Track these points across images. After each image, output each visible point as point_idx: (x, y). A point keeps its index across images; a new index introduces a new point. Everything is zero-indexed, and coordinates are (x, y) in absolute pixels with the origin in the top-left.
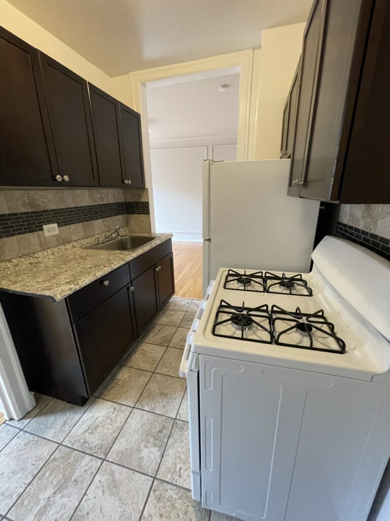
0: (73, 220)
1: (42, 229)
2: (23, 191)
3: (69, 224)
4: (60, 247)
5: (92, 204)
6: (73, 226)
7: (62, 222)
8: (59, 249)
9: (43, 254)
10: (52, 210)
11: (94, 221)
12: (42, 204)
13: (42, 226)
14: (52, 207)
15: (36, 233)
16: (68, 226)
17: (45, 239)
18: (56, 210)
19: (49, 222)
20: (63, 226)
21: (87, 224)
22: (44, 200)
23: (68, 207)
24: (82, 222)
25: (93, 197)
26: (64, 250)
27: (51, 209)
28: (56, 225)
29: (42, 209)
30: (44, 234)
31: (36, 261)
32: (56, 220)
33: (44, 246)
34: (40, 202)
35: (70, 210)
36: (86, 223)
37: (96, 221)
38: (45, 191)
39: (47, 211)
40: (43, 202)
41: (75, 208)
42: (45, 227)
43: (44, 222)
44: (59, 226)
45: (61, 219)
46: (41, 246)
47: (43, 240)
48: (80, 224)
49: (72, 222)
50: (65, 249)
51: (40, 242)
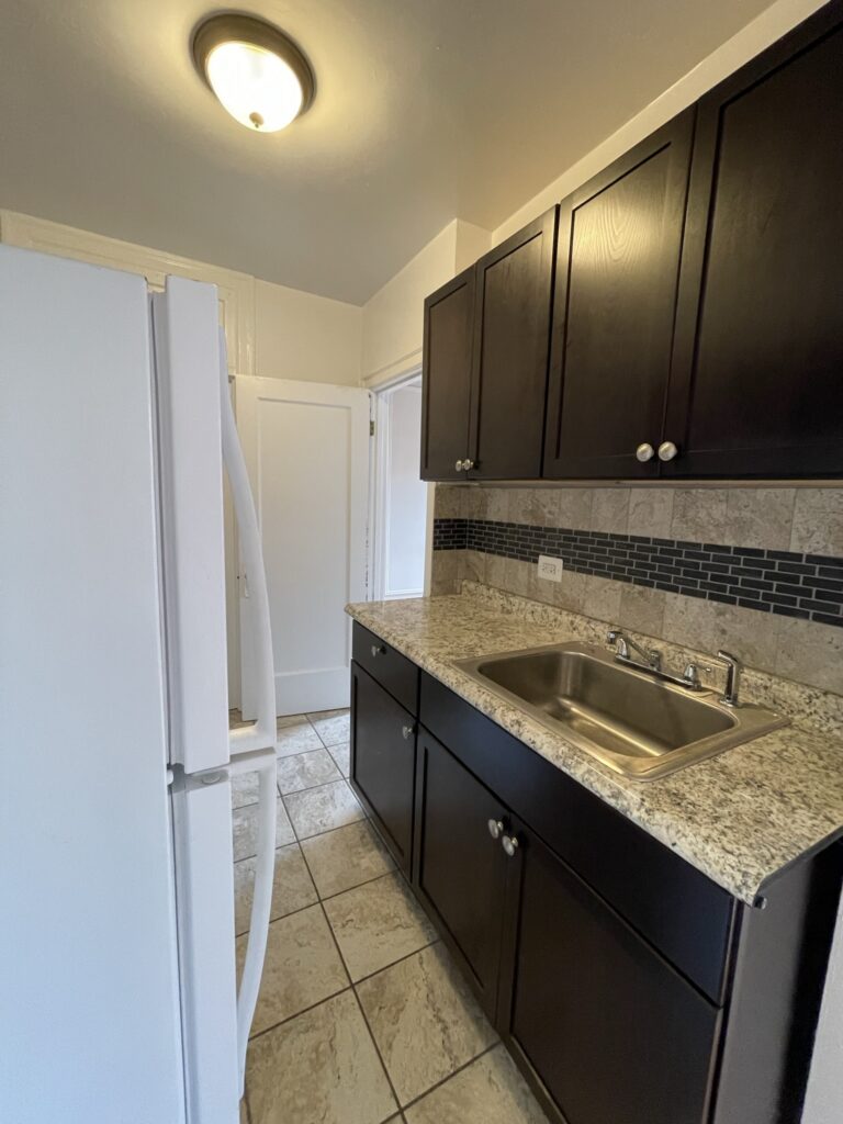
0: (602, 567)
1: (536, 562)
2: (527, 490)
3: (589, 572)
4: (550, 609)
5: (678, 538)
6: (596, 581)
7: (575, 561)
8: (545, 611)
9: (520, 604)
10: (562, 531)
11: (670, 595)
12: (548, 516)
13: (538, 555)
14: (565, 523)
15: (527, 563)
16: (584, 575)
17: (536, 580)
18: (569, 532)
19: (552, 553)
20: (573, 570)
21: (641, 593)
22: (554, 509)
23: (596, 530)
24: (627, 580)
25: (691, 514)
26: (552, 619)
27: (560, 526)
28: (559, 563)
29: (546, 525)
30: (536, 571)
31: (509, 608)
32: (564, 553)
33: (533, 593)
34: (546, 510)
35: (603, 540)
36: (639, 588)
37: (682, 597)
38: (558, 491)
39: (554, 530)
40: (550, 512)
41: (614, 536)
42: (543, 559)
43: (543, 550)
44: (565, 568)
45: (574, 554)
46: (529, 590)
47: (532, 580)
48: (619, 584)
49: (597, 569)
50: (555, 620)
51: (529, 583)
